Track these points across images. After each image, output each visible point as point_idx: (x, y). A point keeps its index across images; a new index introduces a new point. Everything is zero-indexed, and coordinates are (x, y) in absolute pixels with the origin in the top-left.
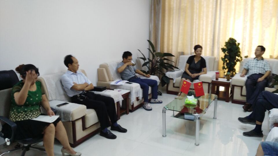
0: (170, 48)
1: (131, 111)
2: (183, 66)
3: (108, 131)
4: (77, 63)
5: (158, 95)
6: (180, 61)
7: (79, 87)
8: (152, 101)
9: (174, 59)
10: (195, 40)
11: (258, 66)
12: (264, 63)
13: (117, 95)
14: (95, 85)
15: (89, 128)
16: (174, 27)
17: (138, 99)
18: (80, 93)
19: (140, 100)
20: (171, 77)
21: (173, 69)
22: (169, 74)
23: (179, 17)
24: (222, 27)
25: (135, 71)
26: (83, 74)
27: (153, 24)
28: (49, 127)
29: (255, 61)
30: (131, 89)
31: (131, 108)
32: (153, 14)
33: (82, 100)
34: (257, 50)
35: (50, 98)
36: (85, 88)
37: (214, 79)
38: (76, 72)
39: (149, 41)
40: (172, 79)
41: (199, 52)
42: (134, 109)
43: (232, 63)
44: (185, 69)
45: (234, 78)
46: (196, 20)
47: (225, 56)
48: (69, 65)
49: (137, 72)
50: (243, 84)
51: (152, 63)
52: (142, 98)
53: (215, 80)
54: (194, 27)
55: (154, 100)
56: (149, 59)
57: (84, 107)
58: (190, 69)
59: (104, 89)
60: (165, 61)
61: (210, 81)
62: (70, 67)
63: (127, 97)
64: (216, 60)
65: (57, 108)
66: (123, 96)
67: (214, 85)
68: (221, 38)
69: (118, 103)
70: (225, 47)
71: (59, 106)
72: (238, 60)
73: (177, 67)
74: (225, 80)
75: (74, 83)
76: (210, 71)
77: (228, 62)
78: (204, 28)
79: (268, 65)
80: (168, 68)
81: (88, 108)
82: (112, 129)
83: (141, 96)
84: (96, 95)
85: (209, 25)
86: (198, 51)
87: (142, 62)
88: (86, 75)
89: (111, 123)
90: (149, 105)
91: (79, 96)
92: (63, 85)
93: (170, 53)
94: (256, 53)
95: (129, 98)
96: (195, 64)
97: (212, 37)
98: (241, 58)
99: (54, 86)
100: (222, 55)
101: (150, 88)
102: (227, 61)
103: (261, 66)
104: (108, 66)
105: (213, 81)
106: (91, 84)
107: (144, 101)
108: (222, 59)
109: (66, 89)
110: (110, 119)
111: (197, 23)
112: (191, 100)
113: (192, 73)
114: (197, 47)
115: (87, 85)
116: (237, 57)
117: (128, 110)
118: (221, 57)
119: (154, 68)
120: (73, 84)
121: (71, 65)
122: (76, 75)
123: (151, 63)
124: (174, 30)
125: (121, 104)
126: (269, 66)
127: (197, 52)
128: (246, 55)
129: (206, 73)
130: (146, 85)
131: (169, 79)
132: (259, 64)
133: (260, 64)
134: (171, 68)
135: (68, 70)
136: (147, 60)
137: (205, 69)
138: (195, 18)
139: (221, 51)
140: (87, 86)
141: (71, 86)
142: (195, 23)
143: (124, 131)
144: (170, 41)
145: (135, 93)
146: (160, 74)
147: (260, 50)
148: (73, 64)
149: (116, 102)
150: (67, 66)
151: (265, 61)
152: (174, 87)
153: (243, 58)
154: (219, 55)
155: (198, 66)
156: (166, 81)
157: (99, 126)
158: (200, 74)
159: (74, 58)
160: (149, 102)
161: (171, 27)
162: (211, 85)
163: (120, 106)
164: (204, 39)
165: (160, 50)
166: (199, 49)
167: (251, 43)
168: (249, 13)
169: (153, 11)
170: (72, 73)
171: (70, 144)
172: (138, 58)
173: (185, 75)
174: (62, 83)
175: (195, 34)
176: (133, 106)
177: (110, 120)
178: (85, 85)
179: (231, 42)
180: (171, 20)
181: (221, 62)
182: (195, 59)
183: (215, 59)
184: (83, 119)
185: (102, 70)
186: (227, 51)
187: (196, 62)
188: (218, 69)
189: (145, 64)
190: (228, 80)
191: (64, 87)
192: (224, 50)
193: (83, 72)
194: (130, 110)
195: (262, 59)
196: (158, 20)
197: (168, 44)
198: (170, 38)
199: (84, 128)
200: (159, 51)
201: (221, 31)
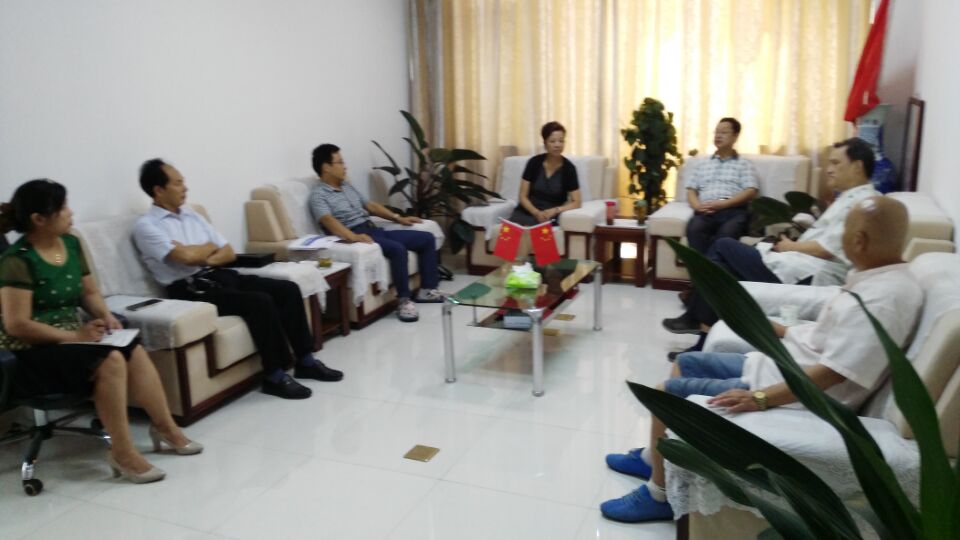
0: (475, 137)
1: (357, 326)
2: (513, 191)
3: (286, 378)
4: (180, 182)
5: (441, 279)
6: (506, 173)
7: (190, 255)
8: (422, 294)
9: (486, 167)
10: (548, 109)
11: (723, 177)
12: (738, 166)
13: (309, 278)
14: (239, 249)
15: (229, 371)
16: (482, 69)
17: (375, 289)
18: (195, 272)
19: (381, 294)
20: (478, 224)
21: (484, 199)
22: (471, 214)
23: (496, 37)
24: (622, 67)
25: (365, 207)
26: (202, 218)
27: (417, 61)
28: (108, 362)
29: (716, 163)
30: (352, 257)
31: (354, 317)
32: (415, 30)
33: (201, 292)
34: (719, 131)
35: (104, 290)
36: (208, 257)
37: (600, 221)
38: (178, 211)
39: (407, 116)
40: (482, 229)
41: (557, 144)
42: (364, 320)
43: (655, 174)
44: (520, 197)
45: (657, 215)
46: (547, 45)
47: (636, 153)
48: (156, 188)
49: (373, 210)
50: (679, 232)
51: (421, 183)
52: (390, 286)
53: (603, 224)
54: (543, 68)
55: (427, 290)
56: (409, 172)
57: (210, 308)
58: (533, 195)
59: (269, 259)
60: (462, 176)
61: (589, 229)
62: (159, 194)
63: (340, 282)
64: (611, 166)
65: (128, 314)
66: (329, 279)
67: (604, 239)
68: (621, 101)
69: (314, 298)
70: (633, 127)
71: (133, 308)
72: (671, 164)
73: (497, 191)
74: (632, 224)
75: (174, 242)
76: (594, 199)
77: (643, 170)
78: (573, 69)
79: (749, 172)
80: (470, 197)
81: (222, 313)
82: (298, 375)
83: (384, 278)
84: (242, 276)
85: (587, 62)
86: (553, 142)
87: (390, 180)
88: (209, 220)
89: (294, 358)
90: (410, 308)
91: (190, 280)
92: (142, 248)
93: (475, 149)
94: (717, 142)
95: (349, 286)
96: (547, 181)
97: (595, 99)
98: (679, 156)
99: (113, 252)
100: (626, 150)
101: (412, 257)
102: (639, 168)
103: (729, 177)
104: (279, 194)
105: (597, 228)
106: (228, 247)
107: (399, 296)
108: (628, 163)
109: (150, 263)
110: (294, 348)
111: (550, 55)
112: (522, 276)
113: (541, 207)
114: (550, 130)
115: (214, 249)
116: (668, 156)
117: (346, 324)
118: (622, 157)
119: (427, 196)
120: (172, 247)
121: (162, 190)
122: (179, 219)
123: (416, 182)
124: (483, 79)
125: (323, 303)
126: (752, 175)
127: (552, 145)
128: (692, 148)
129: (578, 206)
130: (399, 245)
131: (474, 230)
132: (724, 171)
133: (729, 169)
134: (479, 194)
135: (155, 204)
136: (403, 176)
137: (574, 194)
138: (543, 41)
139: (621, 138)
140: (214, 252)
141: (165, 253)
142: (543, 57)
143: (336, 376)
144: (475, 113)
145: (367, 270)
146: (447, 215)
147: (731, 131)
148: (171, 186)
149: (306, 295)
150: (151, 193)
151: (741, 161)
152: (489, 252)
153: (686, 156)
154: (616, 150)
155: (557, 187)
156: (463, 237)
157: (258, 367)
158: (560, 209)
159: (171, 167)
160: (414, 298)
161: (474, 68)
162: (593, 241)
163: (320, 310)
164: (573, 104)
165: (446, 143)
166: (556, 134)
167: (705, 114)
168: (697, 21)
169: (415, 19)
170: (167, 212)
171: (175, 417)
172: (375, 168)
173: (520, 214)
174: (137, 244)
175: (548, 90)
176: (360, 309)
177: (292, 351)
178: (210, 250)
179: (649, 111)
180: (473, 47)
181: (625, 172)
182: (546, 164)
183: (606, 163)
184: (209, 342)
185: (260, 208)
186: (638, 140)
187: (549, 174)
188: (615, 194)
189: (399, 187)
190: (641, 222)
191: (144, 257)
192: (629, 136)
193: (201, 210)
194: (355, 322)
195: (735, 155)
196: (434, 49)
197: (468, 124)
198: (474, 102)
199: (213, 370)
200: (441, 145)
201: (621, 79)
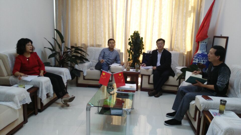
1: (40, 111)
19: (50, 97)
20: (82, 70)
42: (43, 108)
47: (131, 48)
50: (150, 73)
77: (133, 54)
108: (128, 51)
117: (36, 110)
123: (58, 54)
145: (45, 89)
152: (84, 79)
176: (42, 104)
194: (40, 109)
